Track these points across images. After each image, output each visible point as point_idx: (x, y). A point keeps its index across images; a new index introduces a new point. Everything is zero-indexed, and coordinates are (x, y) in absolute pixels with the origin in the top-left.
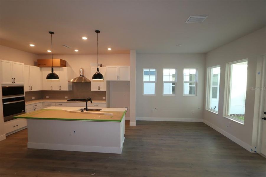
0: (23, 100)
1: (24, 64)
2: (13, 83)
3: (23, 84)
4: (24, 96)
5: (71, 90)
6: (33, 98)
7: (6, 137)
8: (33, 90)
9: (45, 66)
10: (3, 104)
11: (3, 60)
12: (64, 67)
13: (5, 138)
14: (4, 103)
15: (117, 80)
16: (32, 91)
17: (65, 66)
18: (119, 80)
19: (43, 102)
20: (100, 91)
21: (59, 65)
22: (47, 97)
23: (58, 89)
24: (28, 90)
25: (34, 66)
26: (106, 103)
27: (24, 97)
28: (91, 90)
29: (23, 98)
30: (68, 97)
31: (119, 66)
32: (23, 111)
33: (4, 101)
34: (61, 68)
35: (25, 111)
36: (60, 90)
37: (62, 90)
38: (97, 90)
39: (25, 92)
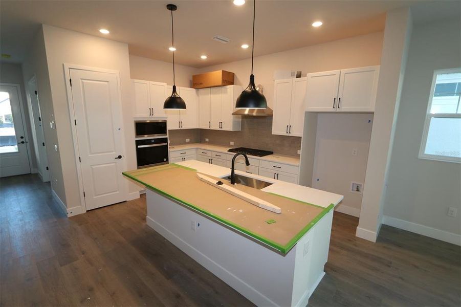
0: (166, 144)
1: (167, 85)
2: (150, 116)
3: (166, 118)
4: (167, 136)
5: (240, 130)
6: (188, 140)
7: (140, 195)
8: (185, 127)
9: (201, 86)
10: (137, 147)
11: (136, 81)
12: (228, 86)
13: (139, 197)
14: (139, 147)
15: (333, 110)
16: (182, 130)
17: (232, 83)
18: (338, 110)
19: (197, 149)
20: (290, 135)
21: (220, 83)
22: (207, 140)
23: (217, 128)
24: (176, 127)
25: (191, 87)
26: (298, 166)
27: (167, 138)
28: (273, 134)
29: (165, 140)
30: (234, 143)
31: (344, 71)
32: (165, 160)
33: (138, 143)
34: (223, 88)
35: (167, 160)
36: (221, 129)
37: (224, 129)
38: (284, 134)
39: (169, 130)
